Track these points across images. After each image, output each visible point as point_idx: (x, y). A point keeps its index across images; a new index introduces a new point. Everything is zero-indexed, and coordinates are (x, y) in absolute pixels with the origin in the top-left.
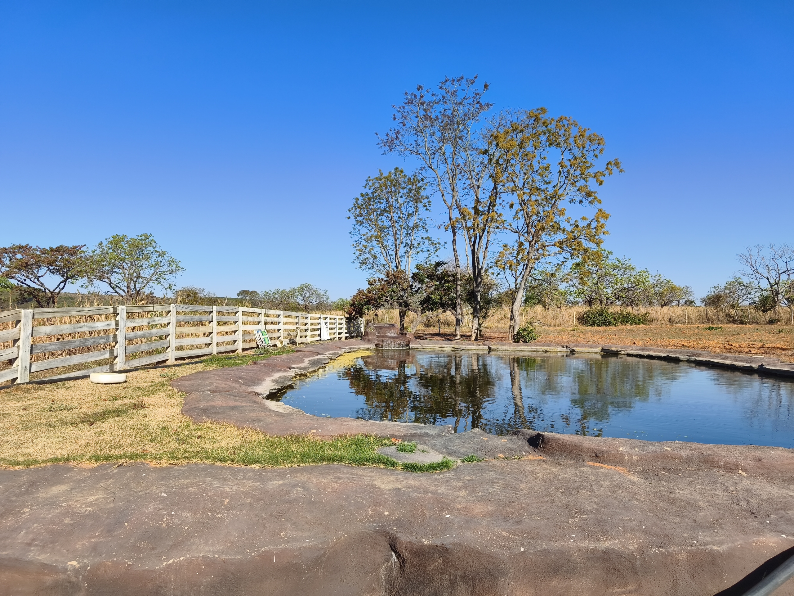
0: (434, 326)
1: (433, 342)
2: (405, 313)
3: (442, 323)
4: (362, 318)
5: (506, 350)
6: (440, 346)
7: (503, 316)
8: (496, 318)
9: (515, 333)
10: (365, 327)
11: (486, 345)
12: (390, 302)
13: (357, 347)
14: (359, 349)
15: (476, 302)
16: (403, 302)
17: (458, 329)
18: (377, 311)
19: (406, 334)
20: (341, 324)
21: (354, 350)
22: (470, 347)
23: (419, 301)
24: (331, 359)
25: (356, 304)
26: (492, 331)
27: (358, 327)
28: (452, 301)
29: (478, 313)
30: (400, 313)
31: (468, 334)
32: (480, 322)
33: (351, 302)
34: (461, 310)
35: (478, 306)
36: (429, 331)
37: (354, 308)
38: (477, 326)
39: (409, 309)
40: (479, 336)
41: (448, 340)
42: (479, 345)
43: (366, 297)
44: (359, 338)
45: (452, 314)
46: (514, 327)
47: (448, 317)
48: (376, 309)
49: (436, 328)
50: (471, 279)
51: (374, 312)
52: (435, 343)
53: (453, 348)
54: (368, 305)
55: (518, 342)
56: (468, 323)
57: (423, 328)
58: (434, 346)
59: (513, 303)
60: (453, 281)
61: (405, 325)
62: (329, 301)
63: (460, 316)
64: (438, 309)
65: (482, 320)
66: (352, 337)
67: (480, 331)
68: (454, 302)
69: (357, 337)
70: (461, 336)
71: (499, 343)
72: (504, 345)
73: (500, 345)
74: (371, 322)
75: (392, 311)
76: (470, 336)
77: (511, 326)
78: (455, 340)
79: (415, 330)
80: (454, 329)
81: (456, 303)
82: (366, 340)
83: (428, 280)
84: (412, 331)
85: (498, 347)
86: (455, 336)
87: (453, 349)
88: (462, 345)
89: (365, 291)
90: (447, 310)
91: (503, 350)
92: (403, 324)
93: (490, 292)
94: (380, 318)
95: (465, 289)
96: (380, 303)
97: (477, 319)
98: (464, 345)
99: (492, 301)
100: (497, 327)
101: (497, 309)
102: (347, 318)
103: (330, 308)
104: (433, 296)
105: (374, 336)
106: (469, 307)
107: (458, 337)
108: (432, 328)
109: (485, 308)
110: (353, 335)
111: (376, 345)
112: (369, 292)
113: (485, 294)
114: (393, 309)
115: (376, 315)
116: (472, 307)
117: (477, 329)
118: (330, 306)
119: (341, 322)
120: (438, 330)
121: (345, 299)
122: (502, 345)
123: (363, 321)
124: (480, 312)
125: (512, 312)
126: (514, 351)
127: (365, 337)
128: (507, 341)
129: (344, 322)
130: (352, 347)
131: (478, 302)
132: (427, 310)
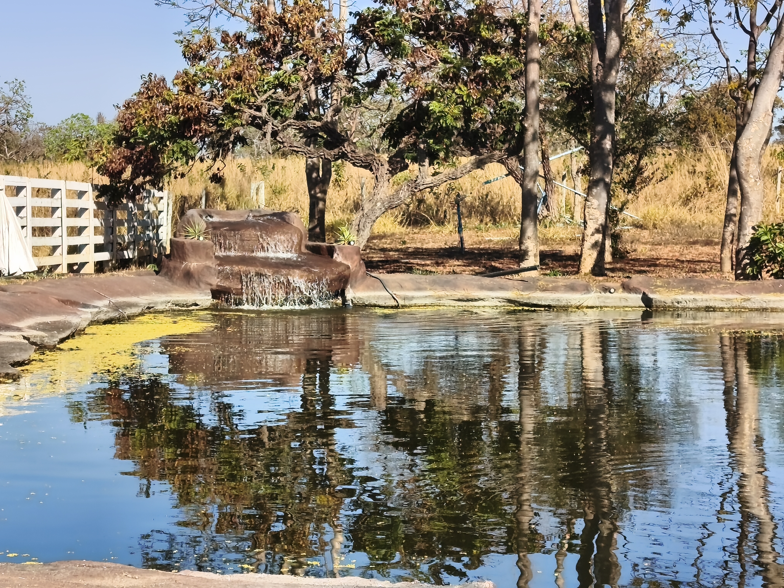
0: (440, 223)
1: (434, 283)
2: (327, 172)
3: (472, 210)
4: (161, 189)
5: (708, 309)
6: (460, 294)
7: (702, 181)
8: (678, 189)
9: (745, 242)
10: (175, 223)
11: (634, 290)
12: (269, 128)
13: (143, 300)
14: (149, 310)
15: (599, 128)
16: (321, 128)
17: (530, 232)
18: (218, 164)
19: (331, 251)
20: (77, 213)
21: (129, 312)
22: (574, 298)
23: (382, 125)
24: (42, 348)
25: (136, 133)
26: (658, 238)
27: (146, 227)
28: (508, 122)
29: (606, 170)
30: (311, 169)
31: (570, 250)
32: (615, 204)
33: (117, 126)
34: (545, 159)
35: (608, 144)
36: (422, 241)
37: (127, 153)
38: (601, 219)
39: (343, 156)
40: (608, 257)
41: (494, 272)
42: (606, 290)
43: (177, 107)
44: (150, 268)
45: (511, 173)
46: (740, 221)
47: (495, 188)
48: (217, 155)
49: (450, 227)
50: (581, 40)
51: (209, 168)
52: (445, 284)
53: (510, 301)
54: (183, 137)
55: (754, 277)
56: (570, 210)
57: (399, 230)
58: (440, 298)
59: (740, 130)
60: (515, 46)
61: (329, 219)
62: (32, 125)
63: (541, 182)
64: (454, 153)
65: (621, 195)
66: (124, 264)
67: (616, 238)
68: (517, 127)
69: (142, 261)
70: (543, 256)
71: (684, 281)
72: (701, 287)
73: (688, 289)
74: (195, 206)
75: (281, 162)
76: (577, 258)
77: (729, 218)
78: (517, 272)
79: (366, 234)
80: (517, 231)
81: (524, 130)
82: (179, 274)
83: (416, 42)
84: (353, 238)
85: (680, 297)
86: (521, 256)
87: (513, 308)
88: (545, 290)
89: (169, 84)
90: (490, 159)
91: (698, 309)
92: (322, 213)
93: (656, 88)
94: (231, 190)
95: (560, 78)
96: (229, 132)
97: (604, 195)
98: (555, 289)
99: (658, 121)
100: (677, 224)
101: (679, 155)
102: (102, 190)
103: (38, 150)
104: (434, 106)
105: (208, 257)
106: (575, 148)
107: (532, 260)
108: (434, 227)
109: (633, 151)
110: (128, 254)
111: (216, 293)
112: (188, 90)
113: (635, 94)
114: (284, 155)
115: (218, 179)
116: (585, 145)
117: (603, 230)
118: (36, 143)
119: (78, 204)
120: (457, 237)
121: (93, 117)
122: (696, 289)
123: (164, 201)
124: (615, 164)
125: (734, 163)
126: (739, 310)
127: (172, 264)
128: (715, 275)
129: (92, 206)
130: (121, 299)
131: (609, 129)
132: (415, 160)
